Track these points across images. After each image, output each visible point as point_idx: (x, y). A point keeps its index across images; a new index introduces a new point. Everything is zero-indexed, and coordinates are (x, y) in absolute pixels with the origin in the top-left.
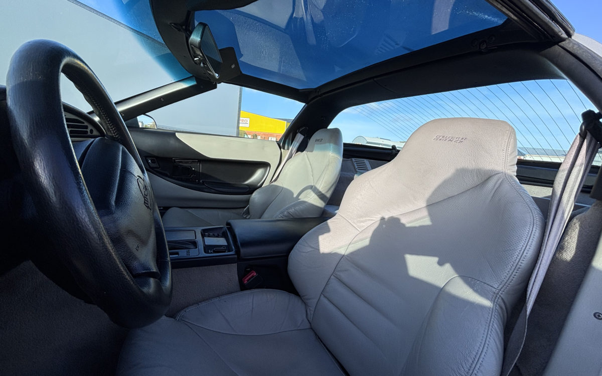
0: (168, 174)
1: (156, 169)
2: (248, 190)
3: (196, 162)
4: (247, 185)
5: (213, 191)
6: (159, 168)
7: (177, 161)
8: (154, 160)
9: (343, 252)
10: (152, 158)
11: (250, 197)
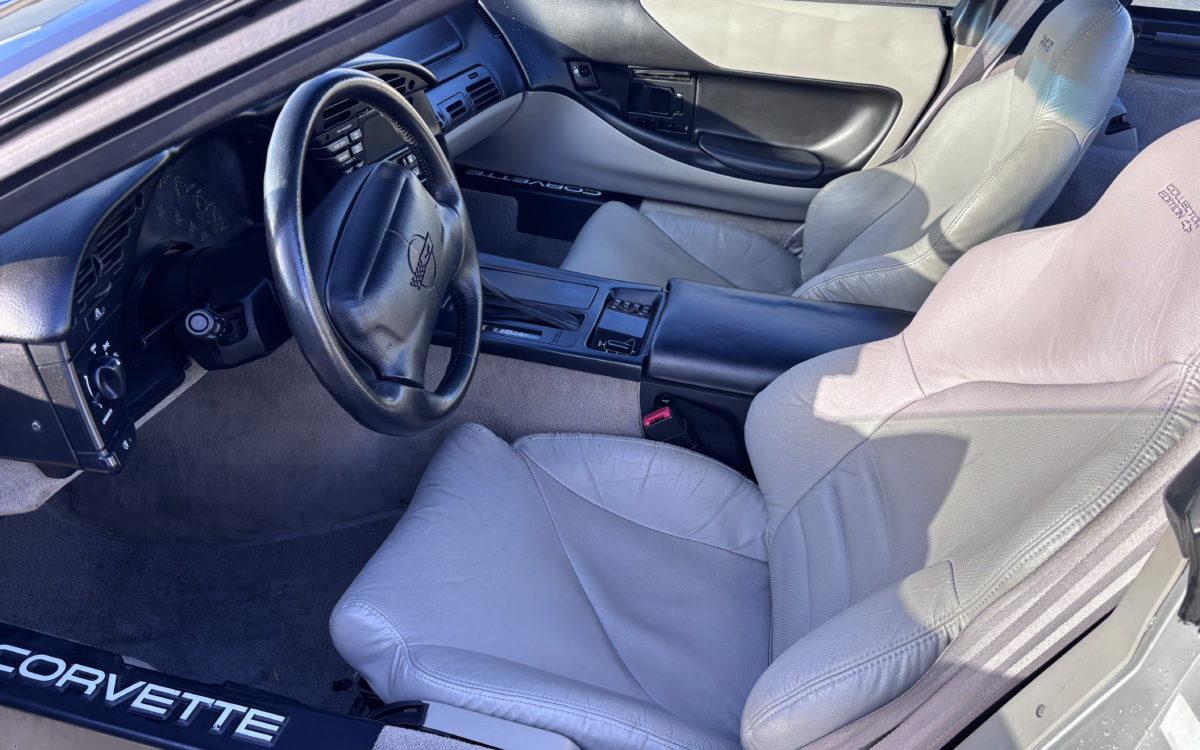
0: (618, 107)
1: (590, 93)
2: (815, 173)
3: (685, 76)
4: (816, 155)
5: (717, 164)
6: (597, 89)
7: (638, 72)
8: (587, 68)
9: (868, 429)
10: (583, 64)
11: (816, 194)
